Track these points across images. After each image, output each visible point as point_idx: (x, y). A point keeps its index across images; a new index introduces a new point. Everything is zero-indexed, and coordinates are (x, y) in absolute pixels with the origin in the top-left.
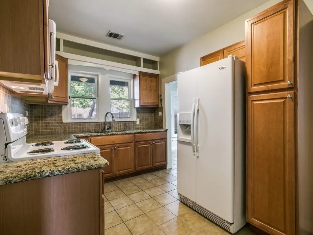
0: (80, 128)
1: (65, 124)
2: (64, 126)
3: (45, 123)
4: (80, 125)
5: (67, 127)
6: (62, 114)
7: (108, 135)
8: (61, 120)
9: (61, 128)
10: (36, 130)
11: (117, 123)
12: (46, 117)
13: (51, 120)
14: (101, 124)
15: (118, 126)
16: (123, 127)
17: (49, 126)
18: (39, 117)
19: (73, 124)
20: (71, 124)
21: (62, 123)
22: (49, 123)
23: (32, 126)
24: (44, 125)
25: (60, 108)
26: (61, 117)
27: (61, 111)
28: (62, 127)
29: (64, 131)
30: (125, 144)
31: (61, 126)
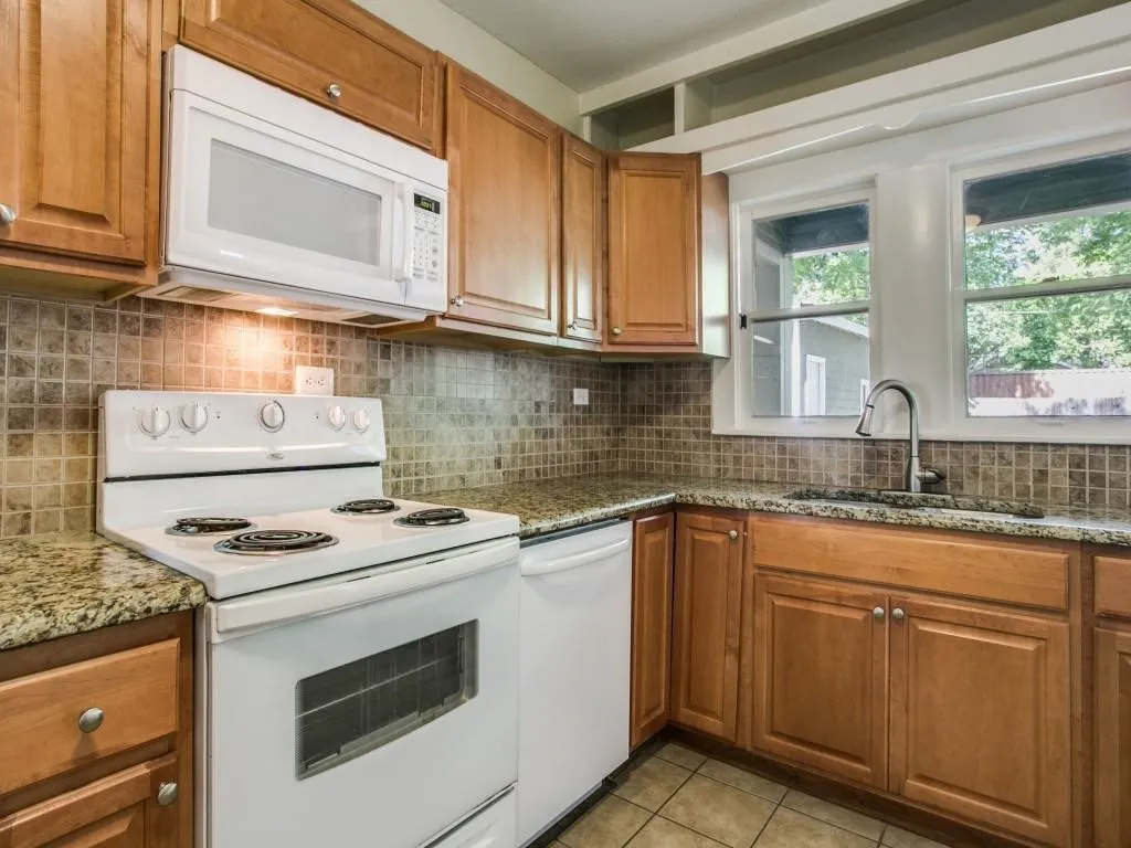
0: (782, 463)
1: (722, 441)
2: (719, 450)
3: (659, 433)
4: (783, 450)
5: (729, 455)
6: (708, 396)
7: (850, 519)
8: (707, 423)
9: (708, 456)
10: (633, 455)
11: (1012, 454)
12: (659, 411)
13: (676, 422)
14: (896, 455)
15: (1020, 476)
16: (1066, 484)
17: (668, 445)
18: (642, 409)
19: (754, 441)
20: (743, 442)
21: (708, 434)
22: (668, 434)
23: (624, 440)
24: (655, 439)
25: (704, 372)
26: (708, 409)
27: (708, 385)
28: (712, 453)
29: (719, 470)
30: (992, 610)
31: (706, 448)
